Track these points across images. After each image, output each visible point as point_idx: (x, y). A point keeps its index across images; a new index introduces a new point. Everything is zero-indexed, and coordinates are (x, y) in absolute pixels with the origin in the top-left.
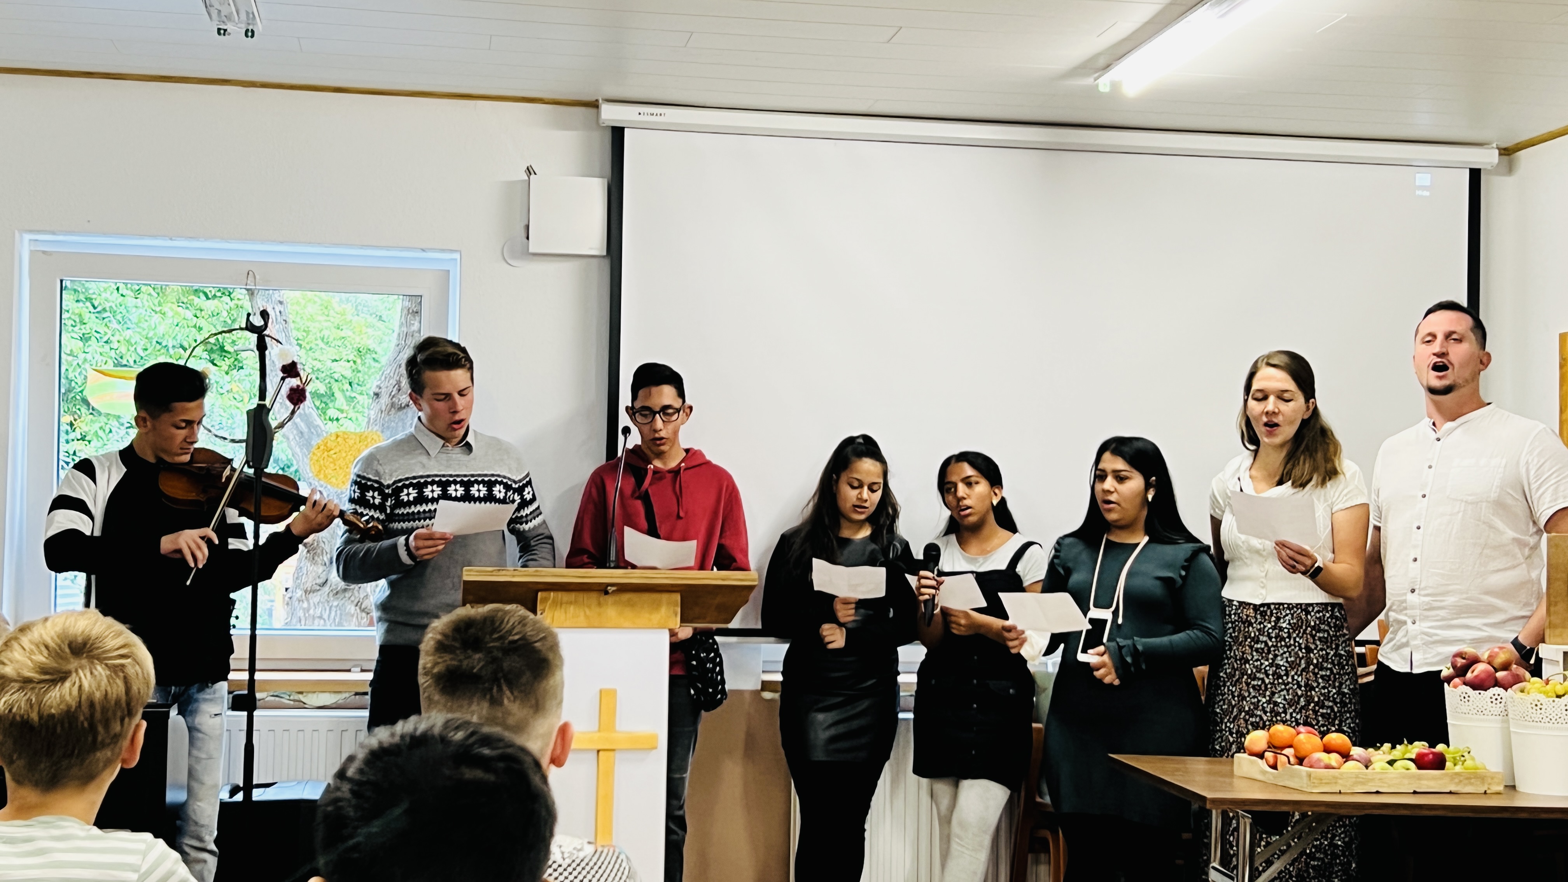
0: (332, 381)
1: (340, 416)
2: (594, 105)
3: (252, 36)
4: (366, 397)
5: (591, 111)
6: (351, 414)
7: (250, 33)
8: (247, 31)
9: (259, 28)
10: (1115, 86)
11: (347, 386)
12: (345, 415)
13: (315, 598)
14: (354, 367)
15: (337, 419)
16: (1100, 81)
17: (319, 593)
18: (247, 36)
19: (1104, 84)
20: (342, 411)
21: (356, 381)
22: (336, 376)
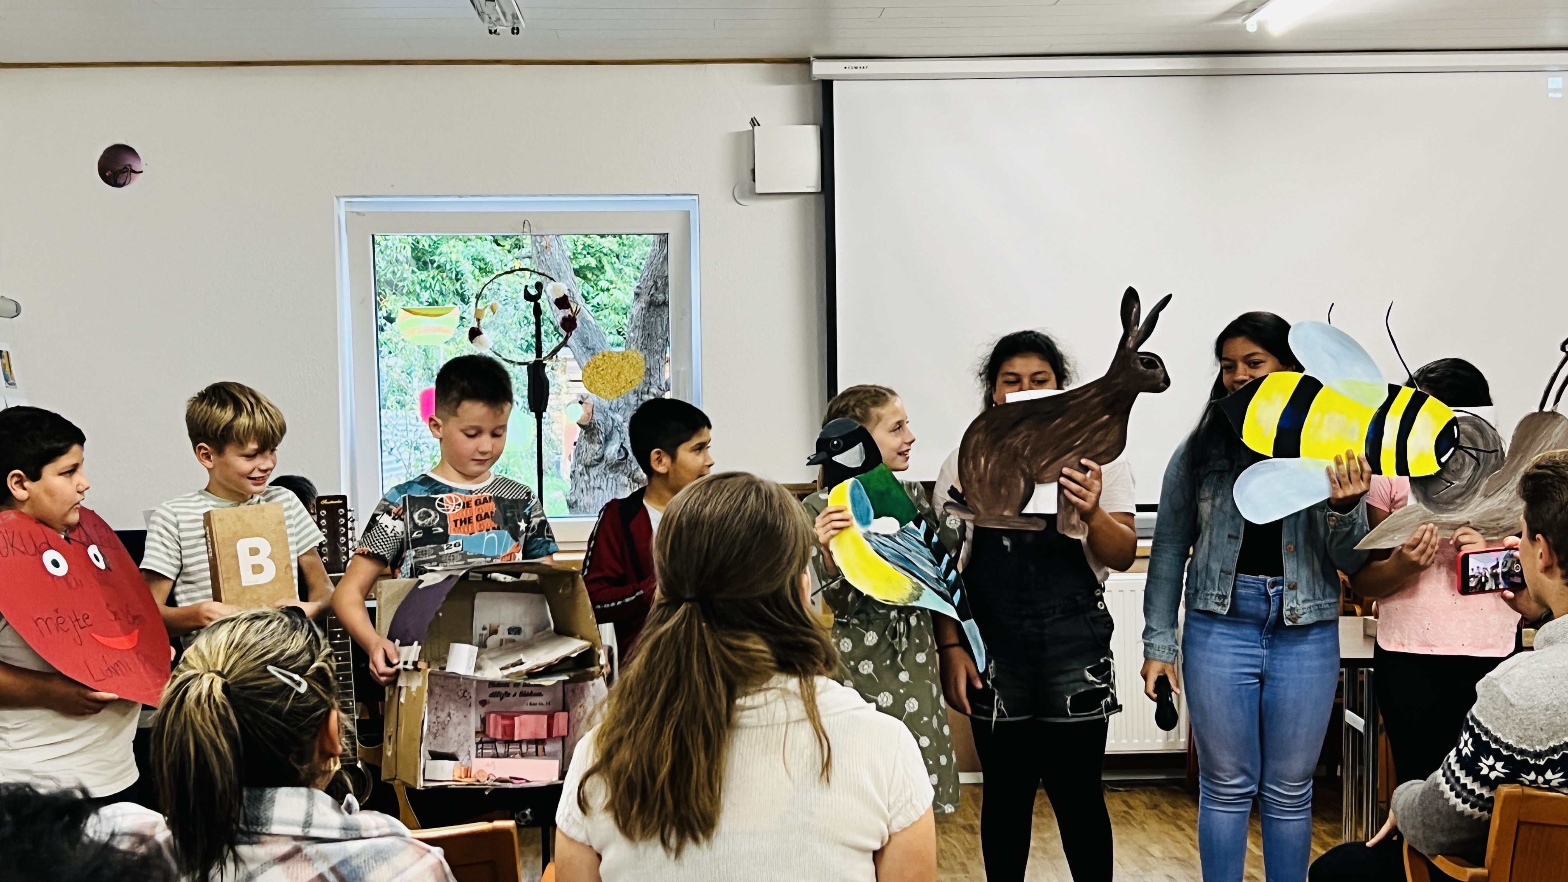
0: (602, 255)
1: (611, 286)
2: (806, 62)
3: (518, 33)
4: (631, 268)
5: (804, 67)
6: (620, 284)
7: (515, 31)
8: (513, 29)
9: (523, 25)
10: (1260, 26)
11: (615, 259)
12: (614, 286)
13: (594, 472)
14: (620, 241)
15: (608, 290)
16: (1248, 22)
17: (598, 467)
18: (513, 33)
19: (1251, 24)
20: (612, 283)
21: (623, 254)
22: (605, 250)
